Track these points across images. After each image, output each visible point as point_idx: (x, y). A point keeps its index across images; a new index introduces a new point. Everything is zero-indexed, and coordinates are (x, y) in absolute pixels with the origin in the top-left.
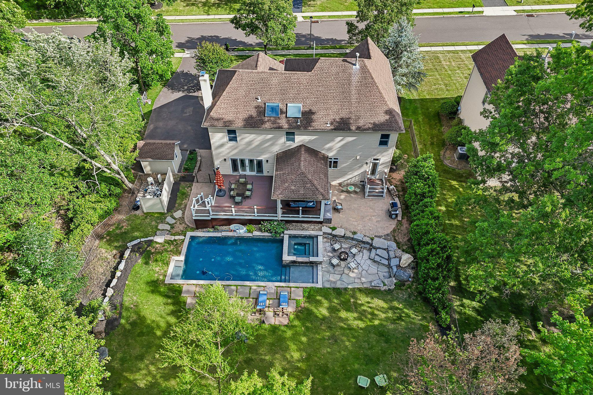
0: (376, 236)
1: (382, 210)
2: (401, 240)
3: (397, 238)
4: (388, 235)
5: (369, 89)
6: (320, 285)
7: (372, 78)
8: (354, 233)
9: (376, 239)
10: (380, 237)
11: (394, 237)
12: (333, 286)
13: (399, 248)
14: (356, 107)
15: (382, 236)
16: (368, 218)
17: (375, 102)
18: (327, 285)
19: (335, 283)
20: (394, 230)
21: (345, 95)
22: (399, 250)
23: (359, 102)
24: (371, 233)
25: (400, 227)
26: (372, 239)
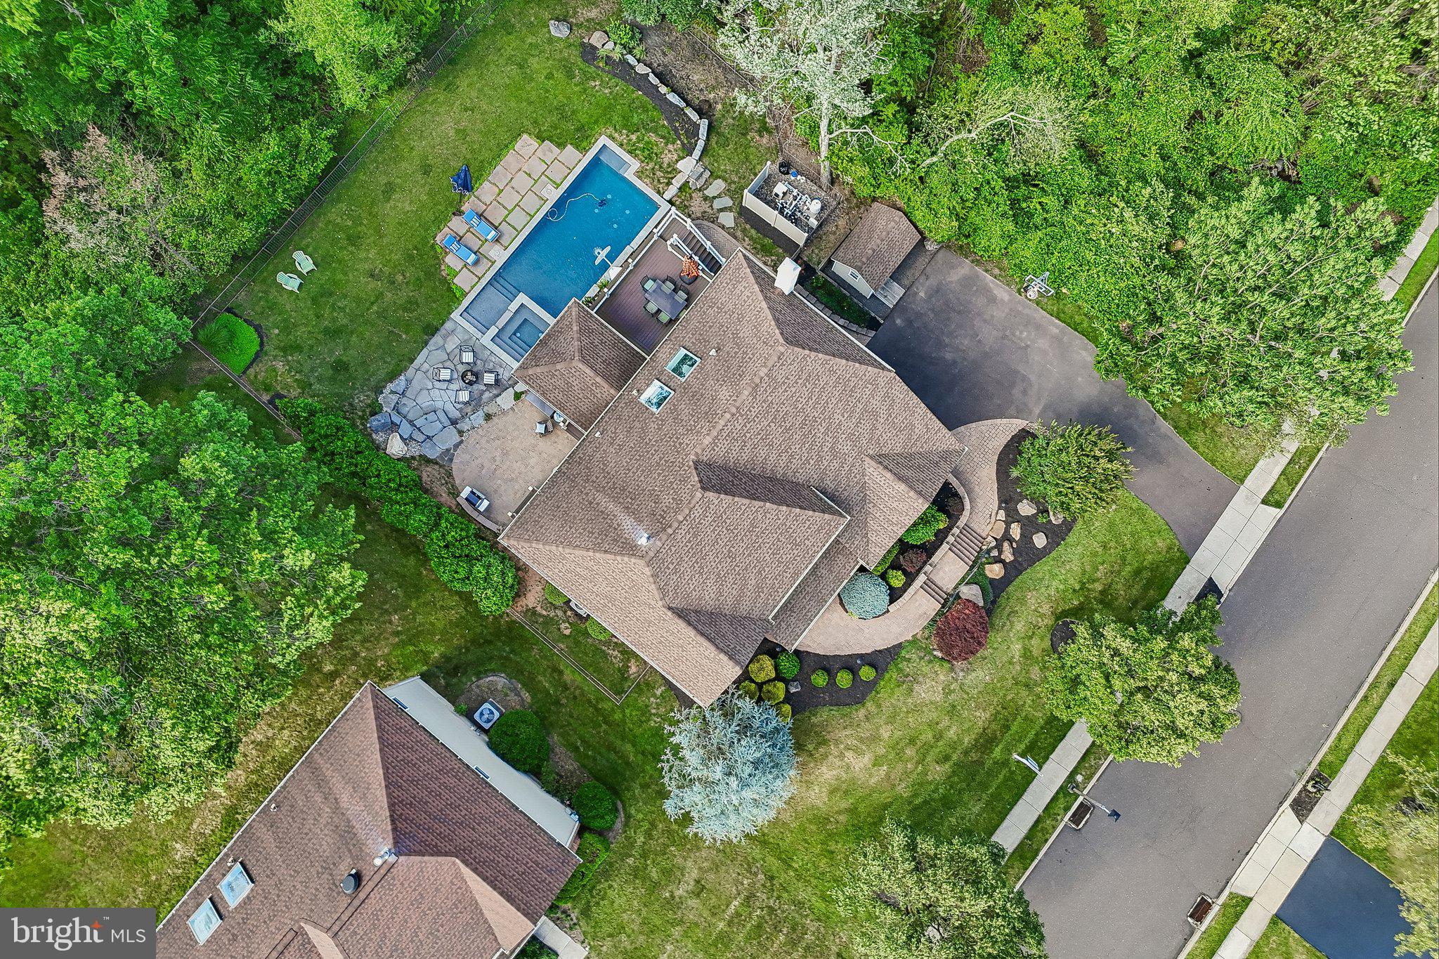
0: (462, 442)
1: (496, 491)
2: (428, 469)
3: (437, 467)
4: (451, 460)
5: (596, 535)
6: (455, 315)
7: (606, 552)
8: (488, 417)
9: (457, 439)
10: (457, 446)
11: (441, 466)
12: (442, 331)
13: (420, 456)
14: (587, 494)
15: (455, 450)
16: (498, 459)
17: (571, 528)
18: (448, 325)
19: (445, 338)
20: (450, 475)
21: (618, 490)
22: (417, 453)
23: (591, 503)
24: (472, 441)
25: (448, 489)
26: (461, 433)
